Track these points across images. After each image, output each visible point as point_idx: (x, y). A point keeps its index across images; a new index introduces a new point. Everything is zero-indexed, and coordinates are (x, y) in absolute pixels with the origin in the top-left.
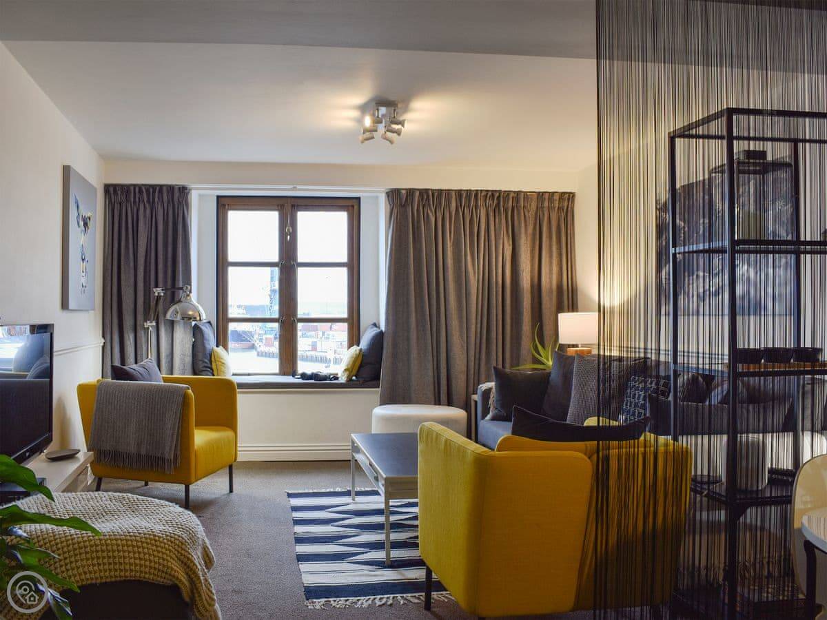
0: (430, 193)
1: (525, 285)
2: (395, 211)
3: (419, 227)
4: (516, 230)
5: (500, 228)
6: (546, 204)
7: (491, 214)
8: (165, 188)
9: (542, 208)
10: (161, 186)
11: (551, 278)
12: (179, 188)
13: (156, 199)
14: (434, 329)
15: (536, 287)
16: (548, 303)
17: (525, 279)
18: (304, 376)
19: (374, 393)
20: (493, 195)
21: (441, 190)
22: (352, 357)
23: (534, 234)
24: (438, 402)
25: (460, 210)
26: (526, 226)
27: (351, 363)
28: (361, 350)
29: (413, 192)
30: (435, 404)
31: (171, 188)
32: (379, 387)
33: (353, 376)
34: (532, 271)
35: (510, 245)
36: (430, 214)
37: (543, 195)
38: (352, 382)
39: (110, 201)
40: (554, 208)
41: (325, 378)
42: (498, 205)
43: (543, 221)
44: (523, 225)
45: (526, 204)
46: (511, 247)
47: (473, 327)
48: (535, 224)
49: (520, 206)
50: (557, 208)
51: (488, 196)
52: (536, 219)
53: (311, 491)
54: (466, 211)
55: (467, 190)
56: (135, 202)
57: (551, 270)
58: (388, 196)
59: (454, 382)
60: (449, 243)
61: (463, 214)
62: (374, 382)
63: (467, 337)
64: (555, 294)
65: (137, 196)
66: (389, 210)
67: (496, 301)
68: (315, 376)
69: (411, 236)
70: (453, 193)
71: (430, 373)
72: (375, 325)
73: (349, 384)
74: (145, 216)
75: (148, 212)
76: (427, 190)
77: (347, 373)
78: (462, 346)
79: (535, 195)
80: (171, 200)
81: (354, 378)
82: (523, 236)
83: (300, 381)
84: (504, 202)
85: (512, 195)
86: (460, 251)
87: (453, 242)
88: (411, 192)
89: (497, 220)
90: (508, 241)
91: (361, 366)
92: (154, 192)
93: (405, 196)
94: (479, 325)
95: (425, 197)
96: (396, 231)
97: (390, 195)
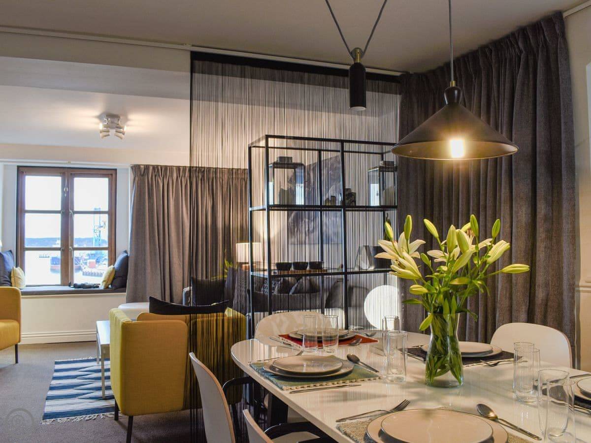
0: (159, 167)
1: (220, 226)
2: (137, 179)
3: (152, 189)
5: (205, 190)
6: (234, 176)
7: (200, 182)
9: (231, 178)
11: (236, 222)
15: (227, 227)
17: (220, 222)
18: (76, 286)
19: (122, 296)
21: (167, 166)
22: (108, 273)
25: (179, 179)
26: (221, 189)
27: (107, 276)
28: (114, 268)
29: (148, 167)
32: (125, 292)
33: (109, 285)
34: (225, 217)
36: (160, 181)
37: (232, 170)
38: (108, 289)
41: (90, 287)
42: (203, 176)
43: (232, 186)
44: (219, 188)
45: (221, 176)
47: (187, 253)
48: (227, 188)
49: (217, 177)
52: (227, 185)
53: (72, 360)
54: (183, 180)
55: (184, 167)
57: (236, 217)
58: (132, 169)
60: (171, 200)
61: (181, 182)
62: (122, 289)
63: (183, 259)
64: (239, 231)
66: (132, 178)
67: (202, 236)
68: (83, 286)
69: (147, 194)
70: (175, 168)
71: (159, 282)
72: (126, 252)
73: (106, 290)
76: (157, 166)
77: (105, 283)
78: (180, 265)
81: (110, 286)
82: (219, 195)
83: (74, 289)
85: (212, 170)
86: (178, 204)
87: (175, 200)
88: (147, 167)
91: (114, 279)
93: (143, 169)
95: (156, 171)
96: (137, 191)
97: (134, 168)
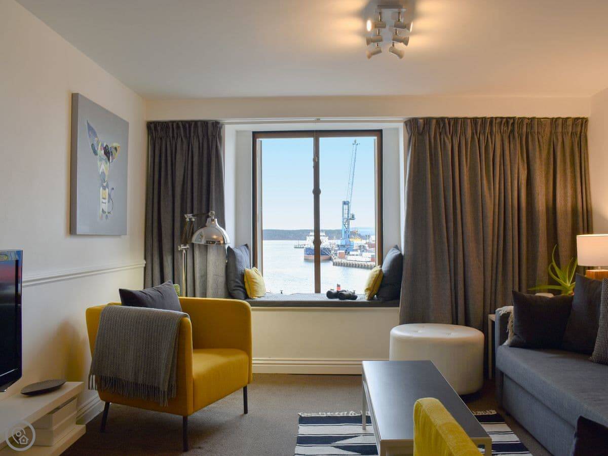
0: (446, 121)
1: (540, 208)
2: (413, 139)
3: (436, 154)
4: (531, 155)
5: (515, 154)
6: (560, 129)
7: (506, 140)
8: (199, 124)
9: (556, 133)
10: (196, 122)
11: (565, 200)
12: (213, 123)
13: (192, 134)
14: (452, 251)
15: (551, 210)
16: (564, 226)
17: (540, 202)
19: (394, 313)
20: (507, 122)
21: (457, 118)
22: (372, 277)
23: (548, 159)
24: (455, 322)
25: (476, 137)
26: (540, 150)
27: (372, 282)
28: (381, 271)
29: (430, 121)
30: (453, 323)
31: (205, 123)
32: (399, 306)
33: (374, 295)
34: (547, 195)
35: (524, 169)
36: (447, 141)
37: (556, 121)
38: (373, 301)
39: (152, 137)
40: (568, 133)
42: (512, 131)
43: (557, 145)
44: (537, 149)
45: (540, 131)
46: (526, 172)
47: (490, 249)
48: (549, 149)
49: (535, 132)
50: (570, 134)
51: (503, 122)
52: (550, 145)
54: (482, 138)
56: (173, 137)
57: (565, 193)
58: (406, 125)
59: (471, 302)
60: (465, 168)
61: (479, 141)
62: (394, 302)
63: (484, 258)
64: (570, 216)
65: (175, 131)
66: (407, 138)
67: (512, 223)
69: (428, 162)
70: (469, 121)
71: (448, 293)
72: (397, 247)
73: (371, 303)
74: (182, 149)
75: (185, 146)
76: (443, 119)
77: (368, 291)
78: (479, 268)
79: (549, 121)
80: (206, 134)
81: (375, 297)
82: (538, 160)
84: (519, 127)
85: (526, 121)
86: (476, 175)
87: (470, 167)
88: (428, 121)
89: (512, 146)
90: (523, 166)
91: (381, 286)
92: (190, 127)
93: (422, 126)
94: (495, 247)
95: (442, 125)
96: (414, 158)
97: (408, 124)
